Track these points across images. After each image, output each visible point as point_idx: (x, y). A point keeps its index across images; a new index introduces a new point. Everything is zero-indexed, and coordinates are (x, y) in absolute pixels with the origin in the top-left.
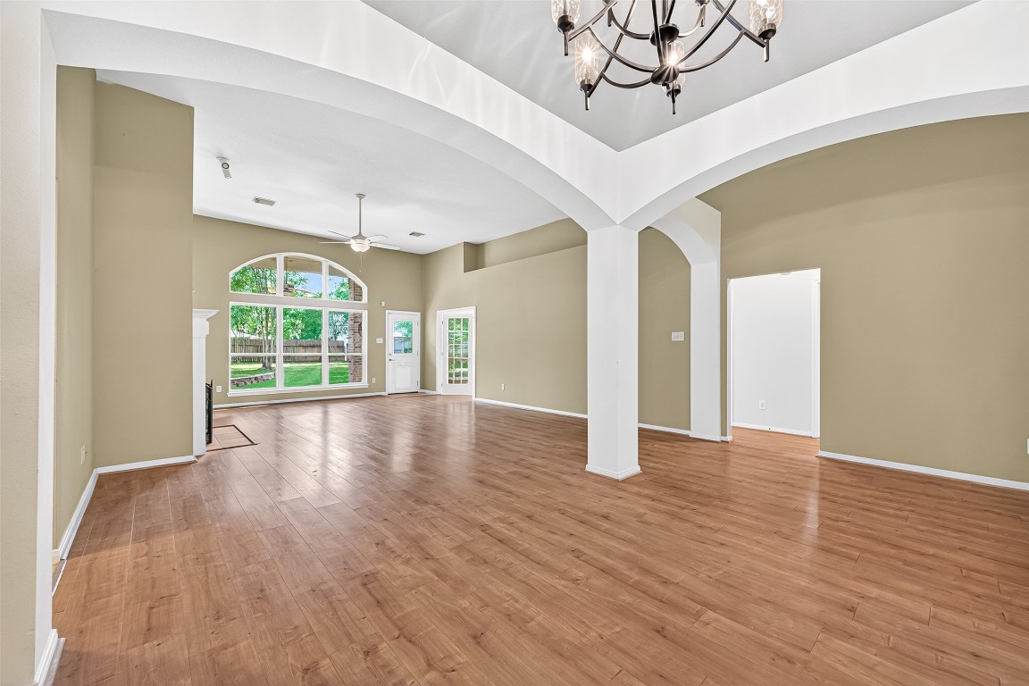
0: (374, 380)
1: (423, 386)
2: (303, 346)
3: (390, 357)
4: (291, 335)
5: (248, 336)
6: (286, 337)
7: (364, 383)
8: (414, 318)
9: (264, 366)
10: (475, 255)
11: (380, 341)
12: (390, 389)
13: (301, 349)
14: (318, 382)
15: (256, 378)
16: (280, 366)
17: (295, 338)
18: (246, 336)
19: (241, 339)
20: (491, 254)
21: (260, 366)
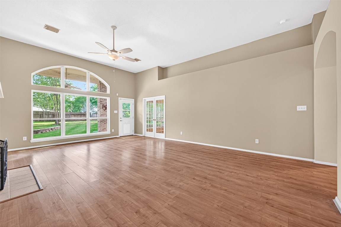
0: (113, 131)
1: (136, 132)
2: (74, 115)
3: (121, 119)
4: (68, 111)
5: (49, 110)
6: (66, 111)
7: (108, 132)
8: (131, 101)
9: (56, 123)
10: (163, 72)
11: (116, 112)
12: (121, 134)
13: (73, 116)
14: (85, 132)
15: (52, 129)
16: (63, 123)
17: (70, 111)
18: (48, 110)
19: (46, 112)
20: (170, 72)
21: (54, 123)
